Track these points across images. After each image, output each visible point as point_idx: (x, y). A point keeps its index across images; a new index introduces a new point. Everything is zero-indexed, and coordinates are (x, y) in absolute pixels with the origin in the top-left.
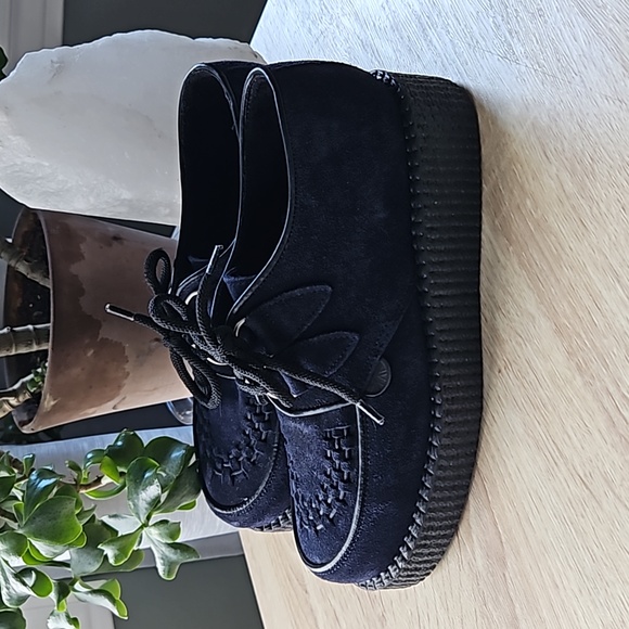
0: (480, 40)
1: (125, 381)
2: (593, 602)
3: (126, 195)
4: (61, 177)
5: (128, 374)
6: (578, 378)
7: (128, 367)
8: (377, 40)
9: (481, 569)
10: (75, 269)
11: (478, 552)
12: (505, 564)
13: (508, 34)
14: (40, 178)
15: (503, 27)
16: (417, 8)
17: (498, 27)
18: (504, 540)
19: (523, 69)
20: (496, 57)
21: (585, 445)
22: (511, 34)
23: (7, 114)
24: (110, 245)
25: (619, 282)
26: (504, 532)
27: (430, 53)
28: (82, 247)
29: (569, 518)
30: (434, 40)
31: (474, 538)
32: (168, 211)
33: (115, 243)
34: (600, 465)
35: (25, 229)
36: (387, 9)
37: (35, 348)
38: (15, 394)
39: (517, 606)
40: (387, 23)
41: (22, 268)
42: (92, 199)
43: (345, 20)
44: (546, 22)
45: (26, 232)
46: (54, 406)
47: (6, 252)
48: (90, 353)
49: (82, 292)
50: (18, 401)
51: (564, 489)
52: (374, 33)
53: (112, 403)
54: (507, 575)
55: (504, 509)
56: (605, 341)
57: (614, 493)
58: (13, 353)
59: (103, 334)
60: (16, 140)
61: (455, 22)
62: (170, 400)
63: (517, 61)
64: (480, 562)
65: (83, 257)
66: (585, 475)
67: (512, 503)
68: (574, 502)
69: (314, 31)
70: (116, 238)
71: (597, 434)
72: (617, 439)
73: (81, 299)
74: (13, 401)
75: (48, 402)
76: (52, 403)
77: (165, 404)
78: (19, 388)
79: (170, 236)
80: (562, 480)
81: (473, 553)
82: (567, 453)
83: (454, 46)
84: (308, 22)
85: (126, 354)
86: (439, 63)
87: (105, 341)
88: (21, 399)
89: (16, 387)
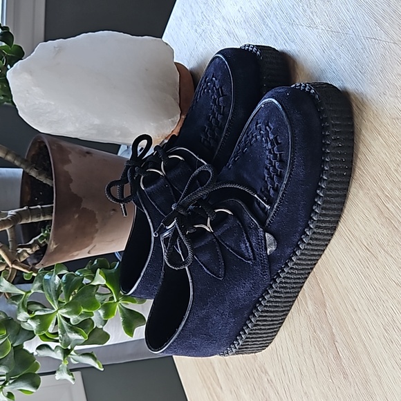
0: (296, 20)
1: (96, 235)
2: (376, 314)
3: (97, 122)
4: (60, 112)
5: (97, 230)
6: (361, 192)
7: (97, 226)
8: (236, 30)
9: (311, 312)
10: (66, 168)
11: (309, 303)
12: (325, 306)
13: (311, 14)
14: (48, 112)
15: (308, 11)
16: (259, 8)
17: (305, 11)
18: (324, 292)
19: (320, 31)
20: (305, 27)
21: (366, 228)
22: (312, 13)
23: (31, 75)
24: (85, 156)
25: (380, 135)
26: (324, 287)
27: (267, 31)
28: (70, 156)
29: (360, 271)
30: (269, 24)
31: (307, 295)
32: (119, 133)
33: (88, 155)
34: (375, 237)
35: (33, 153)
36: (241, 11)
37: (42, 219)
38: (30, 246)
39: (334, 327)
40: (242, 19)
41: (33, 174)
42: (77, 125)
43: (217, 22)
44: (331, 4)
45: (34, 155)
46: (55, 248)
47: (24, 164)
48: (76, 216)
49: (71, 181)
50: (32, 251)
51: (356, 255)
52: (234, 27)
53: (87, 249)
54: (327, 311)
55: (323, 274)
56: (374, 168)
57: (384, 251)
58: (30, 221)
59: (83, 205)
60: (36, 90)
61: (281, 13)
62: (117, 251)
63: (316, 28)
64: (311, 308)
65: (71, 162)
66: (368, 244)
67: (327, 270)
68: (362, 261)
69: (199, 31)
70: (88, 153)
71: (373, 220)
72: (384, 220)
73: (71, 185)
74: (29, 251)
75: (52, 246)
76: (55, 246)
77: (114, 253)
78: (33, 243)
79: (117, 154)
80: (355, 250)
81: (306, 304)
82: (357, 234)
83: (281, 25)
84: (195, 27)
85: (97, 217)
86: (273, 36)
87: (84, 209)
88: (34, 250)
89: (31, 242)
